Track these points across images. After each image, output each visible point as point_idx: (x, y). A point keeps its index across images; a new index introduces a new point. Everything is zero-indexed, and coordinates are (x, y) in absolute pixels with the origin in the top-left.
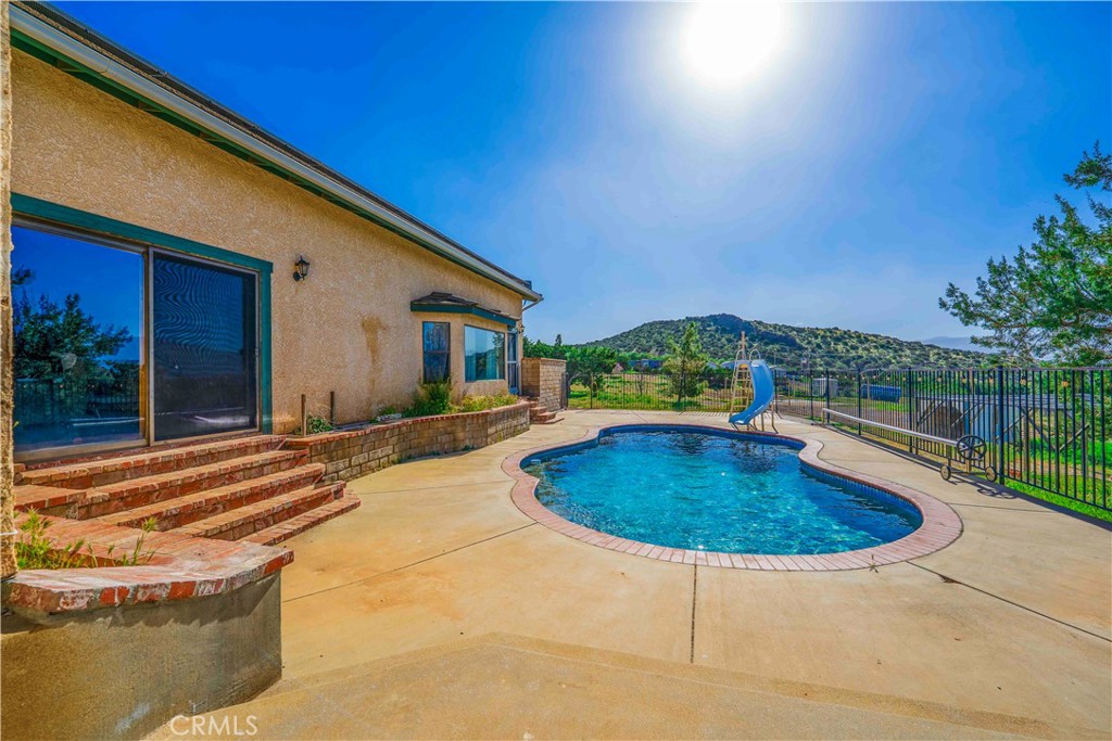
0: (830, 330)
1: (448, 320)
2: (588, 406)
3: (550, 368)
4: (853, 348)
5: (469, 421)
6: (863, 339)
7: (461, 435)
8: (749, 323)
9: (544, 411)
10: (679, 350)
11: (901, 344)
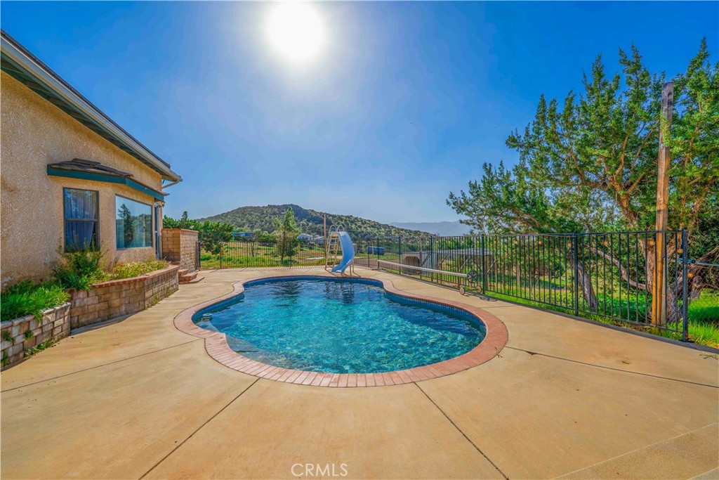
0: (348, 217)
1: (95, 188)
2: (219, 266)
3: (188, 237)
4: (360, 227)
5: (125, 287)
6: (364, 222)
7: (116, 302)
8: (306, 210)
9: (186, 273)
10: (282, 225)
11: (380, 225)
